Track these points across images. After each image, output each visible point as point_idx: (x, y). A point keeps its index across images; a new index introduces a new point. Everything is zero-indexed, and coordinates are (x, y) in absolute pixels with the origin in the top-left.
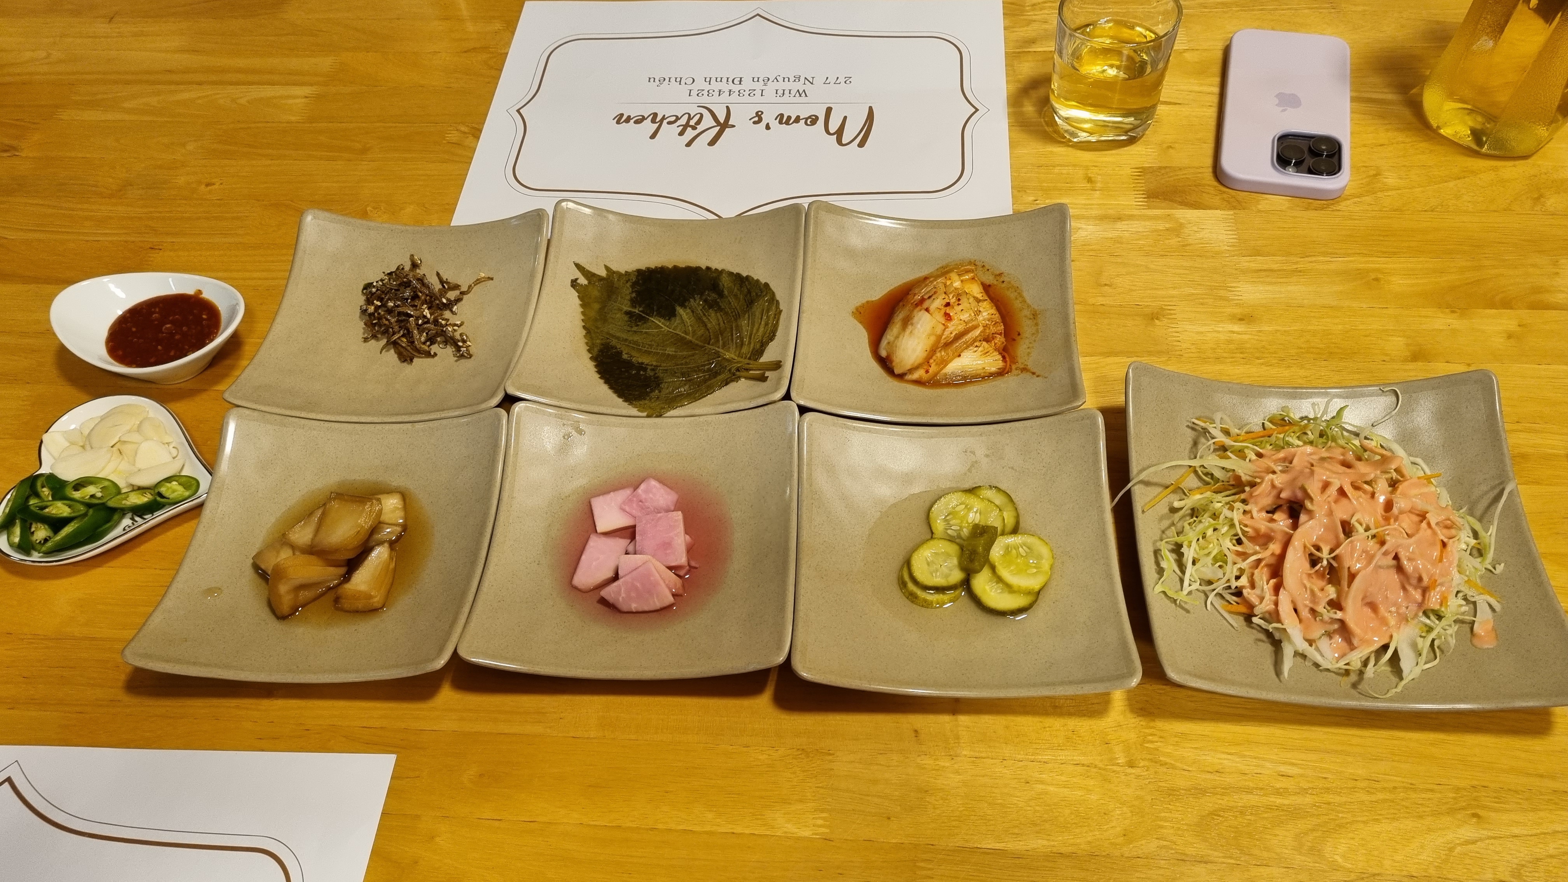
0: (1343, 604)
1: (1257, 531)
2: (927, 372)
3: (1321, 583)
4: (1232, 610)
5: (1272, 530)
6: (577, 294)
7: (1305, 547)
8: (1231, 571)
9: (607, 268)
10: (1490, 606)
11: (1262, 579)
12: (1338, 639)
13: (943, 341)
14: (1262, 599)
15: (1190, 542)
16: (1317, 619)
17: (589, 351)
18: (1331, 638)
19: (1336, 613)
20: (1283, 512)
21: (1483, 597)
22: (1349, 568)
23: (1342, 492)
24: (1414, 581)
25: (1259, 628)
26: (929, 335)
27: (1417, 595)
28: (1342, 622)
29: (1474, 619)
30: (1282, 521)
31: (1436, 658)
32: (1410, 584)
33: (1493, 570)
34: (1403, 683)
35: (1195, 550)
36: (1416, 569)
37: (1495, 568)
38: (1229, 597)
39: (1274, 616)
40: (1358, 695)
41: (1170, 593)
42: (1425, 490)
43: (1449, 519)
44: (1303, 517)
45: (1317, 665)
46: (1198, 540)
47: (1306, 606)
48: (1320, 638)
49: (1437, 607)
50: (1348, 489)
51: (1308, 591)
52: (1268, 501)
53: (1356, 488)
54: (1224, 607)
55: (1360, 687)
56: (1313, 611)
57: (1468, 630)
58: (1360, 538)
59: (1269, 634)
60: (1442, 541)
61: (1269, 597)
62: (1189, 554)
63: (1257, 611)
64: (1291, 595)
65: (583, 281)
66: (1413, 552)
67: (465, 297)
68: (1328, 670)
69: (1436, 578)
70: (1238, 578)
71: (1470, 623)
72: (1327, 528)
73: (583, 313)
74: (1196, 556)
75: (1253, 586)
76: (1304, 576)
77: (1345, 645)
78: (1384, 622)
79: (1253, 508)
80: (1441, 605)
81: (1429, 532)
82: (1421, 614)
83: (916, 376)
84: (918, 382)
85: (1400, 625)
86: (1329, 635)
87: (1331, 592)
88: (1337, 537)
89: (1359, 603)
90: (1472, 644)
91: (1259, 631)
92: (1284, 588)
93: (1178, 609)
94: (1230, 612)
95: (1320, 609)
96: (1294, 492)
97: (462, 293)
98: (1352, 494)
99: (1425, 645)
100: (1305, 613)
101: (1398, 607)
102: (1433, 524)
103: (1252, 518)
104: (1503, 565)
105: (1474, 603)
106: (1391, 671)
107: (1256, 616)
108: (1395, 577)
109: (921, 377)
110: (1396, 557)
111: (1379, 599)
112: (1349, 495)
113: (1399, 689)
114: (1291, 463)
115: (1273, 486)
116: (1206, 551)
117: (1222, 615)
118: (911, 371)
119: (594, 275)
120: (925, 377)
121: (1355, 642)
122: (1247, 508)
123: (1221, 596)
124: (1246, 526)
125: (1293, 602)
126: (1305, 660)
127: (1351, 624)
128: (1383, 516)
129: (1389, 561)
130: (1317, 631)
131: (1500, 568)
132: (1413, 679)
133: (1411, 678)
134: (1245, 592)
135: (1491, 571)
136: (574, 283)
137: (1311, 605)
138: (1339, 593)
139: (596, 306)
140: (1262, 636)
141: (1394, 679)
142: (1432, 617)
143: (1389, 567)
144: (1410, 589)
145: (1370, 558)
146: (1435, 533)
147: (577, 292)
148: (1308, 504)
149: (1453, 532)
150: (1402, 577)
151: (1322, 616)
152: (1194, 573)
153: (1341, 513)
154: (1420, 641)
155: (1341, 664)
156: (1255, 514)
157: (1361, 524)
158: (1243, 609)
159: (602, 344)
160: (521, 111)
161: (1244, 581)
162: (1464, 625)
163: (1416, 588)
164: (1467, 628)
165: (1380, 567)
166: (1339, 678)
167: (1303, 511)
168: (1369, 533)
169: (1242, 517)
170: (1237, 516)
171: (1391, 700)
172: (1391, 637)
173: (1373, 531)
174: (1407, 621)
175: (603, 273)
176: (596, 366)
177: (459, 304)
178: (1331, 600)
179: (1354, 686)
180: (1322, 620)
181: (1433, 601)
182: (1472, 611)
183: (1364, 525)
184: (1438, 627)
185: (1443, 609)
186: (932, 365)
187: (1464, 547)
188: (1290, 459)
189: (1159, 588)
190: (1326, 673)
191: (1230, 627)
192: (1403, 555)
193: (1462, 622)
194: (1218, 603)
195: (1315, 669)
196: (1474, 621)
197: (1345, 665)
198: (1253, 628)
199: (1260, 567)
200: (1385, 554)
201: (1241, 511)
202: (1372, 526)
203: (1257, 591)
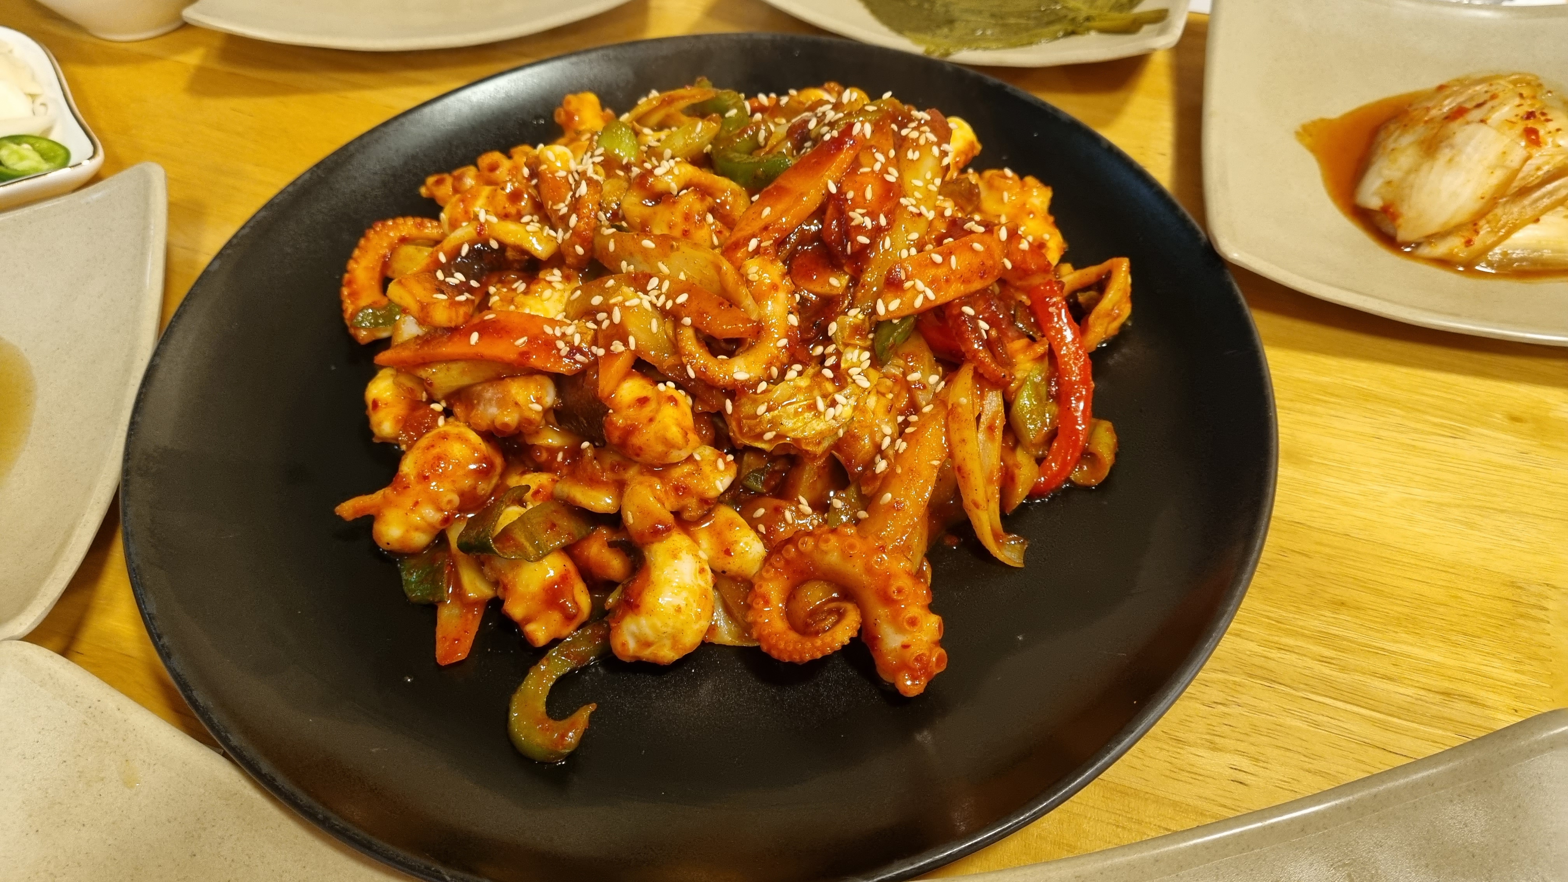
2: (1469, 243)
13: (1516, 184)
26: (1492, 170)
83: (1441, 249)
84: (1445, 263)
109: (1451, 253)
118: (1432, 238)
120: (1463, 253)
186: (1482, 232)
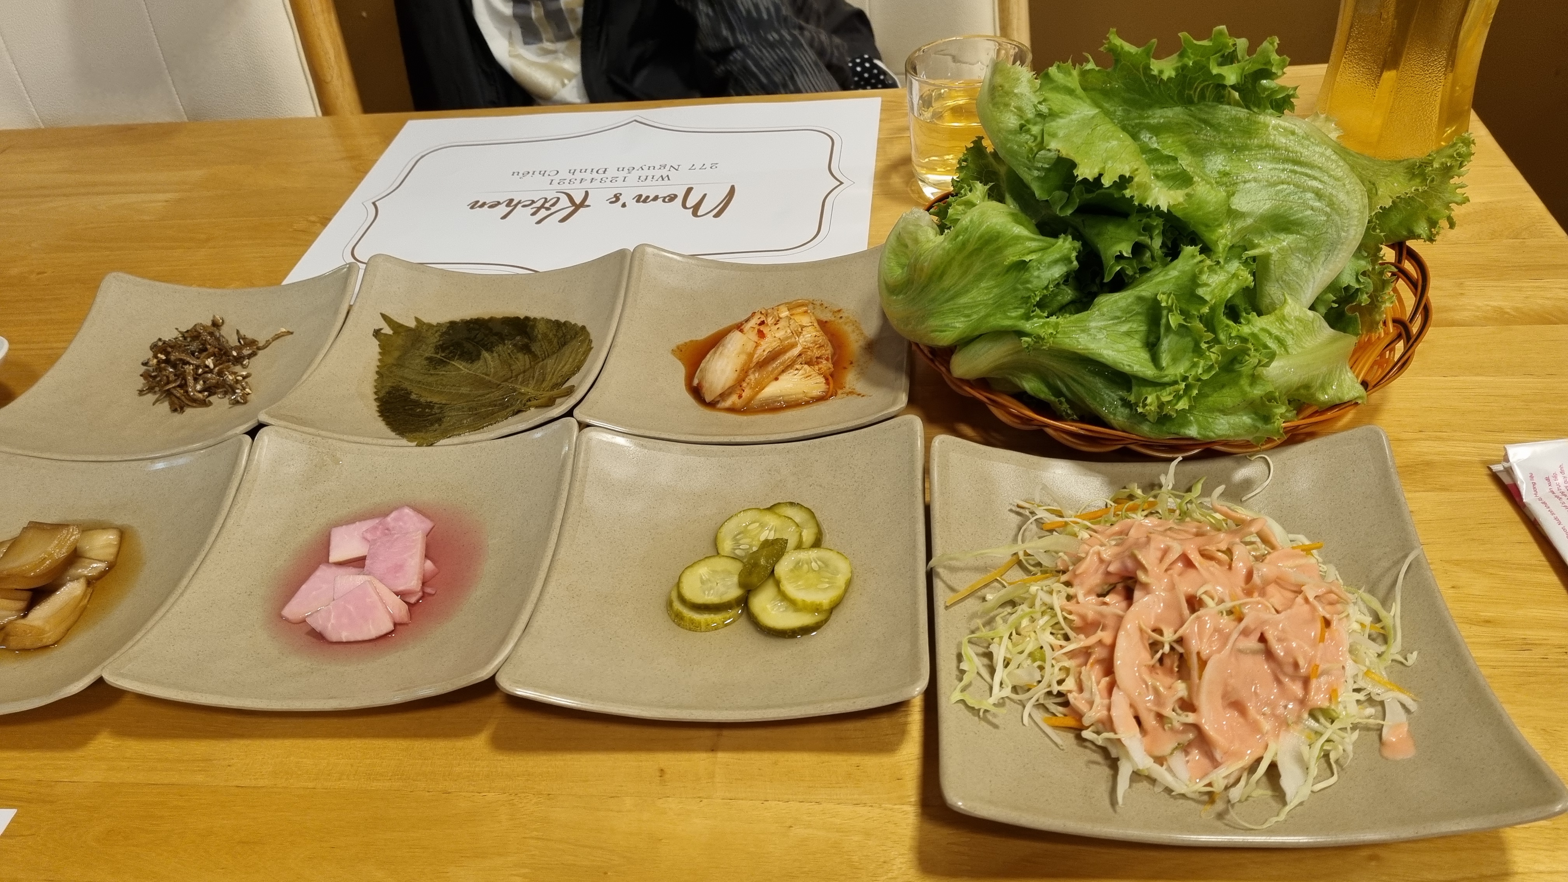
0: (1196, 703)
1: (1083, 617)
2: (742, 397)
3: (1168, 680)
4: (1057, 724)
5: (1102, 615)
6: (378, 343)
7: (1141, 630)
8: (1053, 674)
9: (417, 319)
10: (1403, 706)
11: (1090, 678)
12: (1196, 755)
13: (755, 361)
14: (1091, 703)
15: (1001, 638)
16: (1166, 727)
17: (376, 393)
18: (1187, 753)
19: (1187, 716)
20: (1117, 593)
21: (1391, 694)
22: (1198, 654)
23: (1189, 564)
24: (1290, 669)
25: (1094, 748)
26: (739, 355)
27: (1297, 689)
28: (1196, 727)
29: (1382, 722)
30: (1114, 601)
31: (1333, 774)
32: (1285, 674)
33: (1404, 661)
34: (1287, 808)
35: (1007, 648)
36: (1289, 651)
37: (1406, 659)
38: (1053, 708)
39: (1108, 724)
40: (1224, 827)
41: (971, 702)
42: (1302, 561)
43: (1331, 592)
44: (1137, 594)
45: (1168, 790)
46: (1011, 634)
47: (1150, 711)
48: (1172, 753)
49: (1326, 705)
50: (1195, 557)
51: (1150, 689)
52: (1095, 580)
53: (1206, 555)
54: (1045, 720)
55: (1228, 817)
56: (1160, 717)
57: (1376, 738)
58: (1210, 613)
59: (1104, 751)
60: (1324, 618)
61: (1100, 700)
62: (1000, 653)
63: (1086, 721)
64: (1129, 696)
65: (387, 330)
66: (1283, 631)
67: (260, 353)
68: (1183, 796)
69: (1318, 662)
70: (1060, 682)
71: (1378, 730)
72: (1167, 606)
73: (380, 360)
74: (1008, 656)
75: (1081, 689)
76: (1144, 670)
77: (1206, 762)
78: (1255, 728)
79: (1078, 591)
80: (1330, 700)
81: (1306, 608)
82: (1306, 716)
83: (727, 402)
84: (732, 410)
85: (1279, 731)
86: (1185, 748)
87: (1181, 689)
88: (1181, 615)
89: (1219, 702)
90: (1381, 755)
91: (1094, 751)
92: (1118, 687)
93: (983, 723)
94: (1056, 727)
95: (1167, 712)
96: (1123, 563)
97: (259, 349)
98: (1200, 563)
99: (1313, 755)
100: (1150, 721)
101: (1273, 705)
102: (1311, 599)
103: (1078, 603)
104: (1415, 653)
105: (1382, 703)
106: (1273, 796)
107: (1087, 728)
108: (1265, 667)
109: (734, 404)
110: (1262, 639)
111: (1243, 695)
112: (1197, 564)
113: (1282, 817)
114: (1127, 535)
115: (1101, 561)
116: (1020, 649)
117: (1044, 732)
118: (722, 397)
119: (401, 326)
120: (741, 403)
121: (1218, 756)
122: (1071, 591)
123: (1040, 706)
124: (1070, 613)
125: (1132, 706)
126: (1154, 785)
127: (1208, 728)
128: (1243, 590)
129: (1252, 643)
130: (1167, 744)
131: (1413, 658)
132: (1301, 804)
133: (1296, 802)
134: (1071, 697)
135: (1402, 663)
136: (377, 333)
137: (1155, 708)
138: (1190, 689)
139: (396, 354)
140: (1097, 757)
141: (1274, 804)
142: (1322, 720)
143: (1254, 652)
144: (1286, 680)
145: (1225, 638)
146: (1314, 609)
147: (379, 340)
148: (1142, 577)
149: (1339, 607)
150: (1273, 665)
151: (1171, 723)
152: (1005, 677)
153: (1186, 586)
154: (1305, 749)
155: (1200, 786)
156: (1081, 598)
157: (1213, 599)
158: (1071, 722)
159: (393, 387)
160: (377, 203)
161: (1070, 684)
162: (1371, 733)
163: (1293, 678)
164: (1374, 735)
165: (1240, 651)
166: (1200, 807)
167: (1137, 587)
168: (1222, 607)
169: (1065, 602)
170: (1058, 602)
171: (1271, 832)
172: (1267, 746)
173: (1229, 605)
174: (1288, 725)
175: (412, 324)
176: (378, 406)
177: (253, 359)
178: (1181, 699)
179: (1220, 816)
180: (1172, 729)
181: (1319, 699)
182: (1381, 714)
183: (1216, 600)
184: (1330, 730)
185: (1333, 707)
186: (747, 390)
187: (1356, 626)
188: (1126, 531)
189: (957, 696)
190: (1181, 801)
191: (1053, 746)
192: (1271, 636)
193: (1367, 728)
194: (1039, 716)
195: (1167, 796)
196: (1383, 725)
197: (1206, 786)
198: (1085, 747)
199: (1089, 664)
200: (1245, 633)
201: (1064, 595)
202: (1227, 599)
203: (1086, 695)
